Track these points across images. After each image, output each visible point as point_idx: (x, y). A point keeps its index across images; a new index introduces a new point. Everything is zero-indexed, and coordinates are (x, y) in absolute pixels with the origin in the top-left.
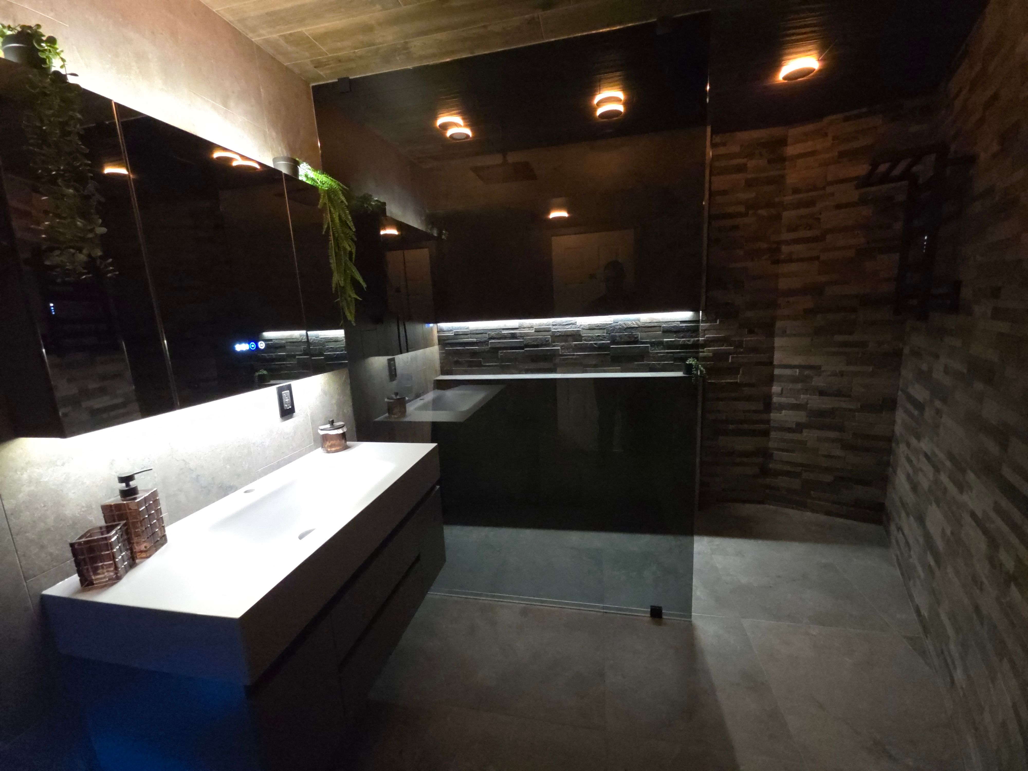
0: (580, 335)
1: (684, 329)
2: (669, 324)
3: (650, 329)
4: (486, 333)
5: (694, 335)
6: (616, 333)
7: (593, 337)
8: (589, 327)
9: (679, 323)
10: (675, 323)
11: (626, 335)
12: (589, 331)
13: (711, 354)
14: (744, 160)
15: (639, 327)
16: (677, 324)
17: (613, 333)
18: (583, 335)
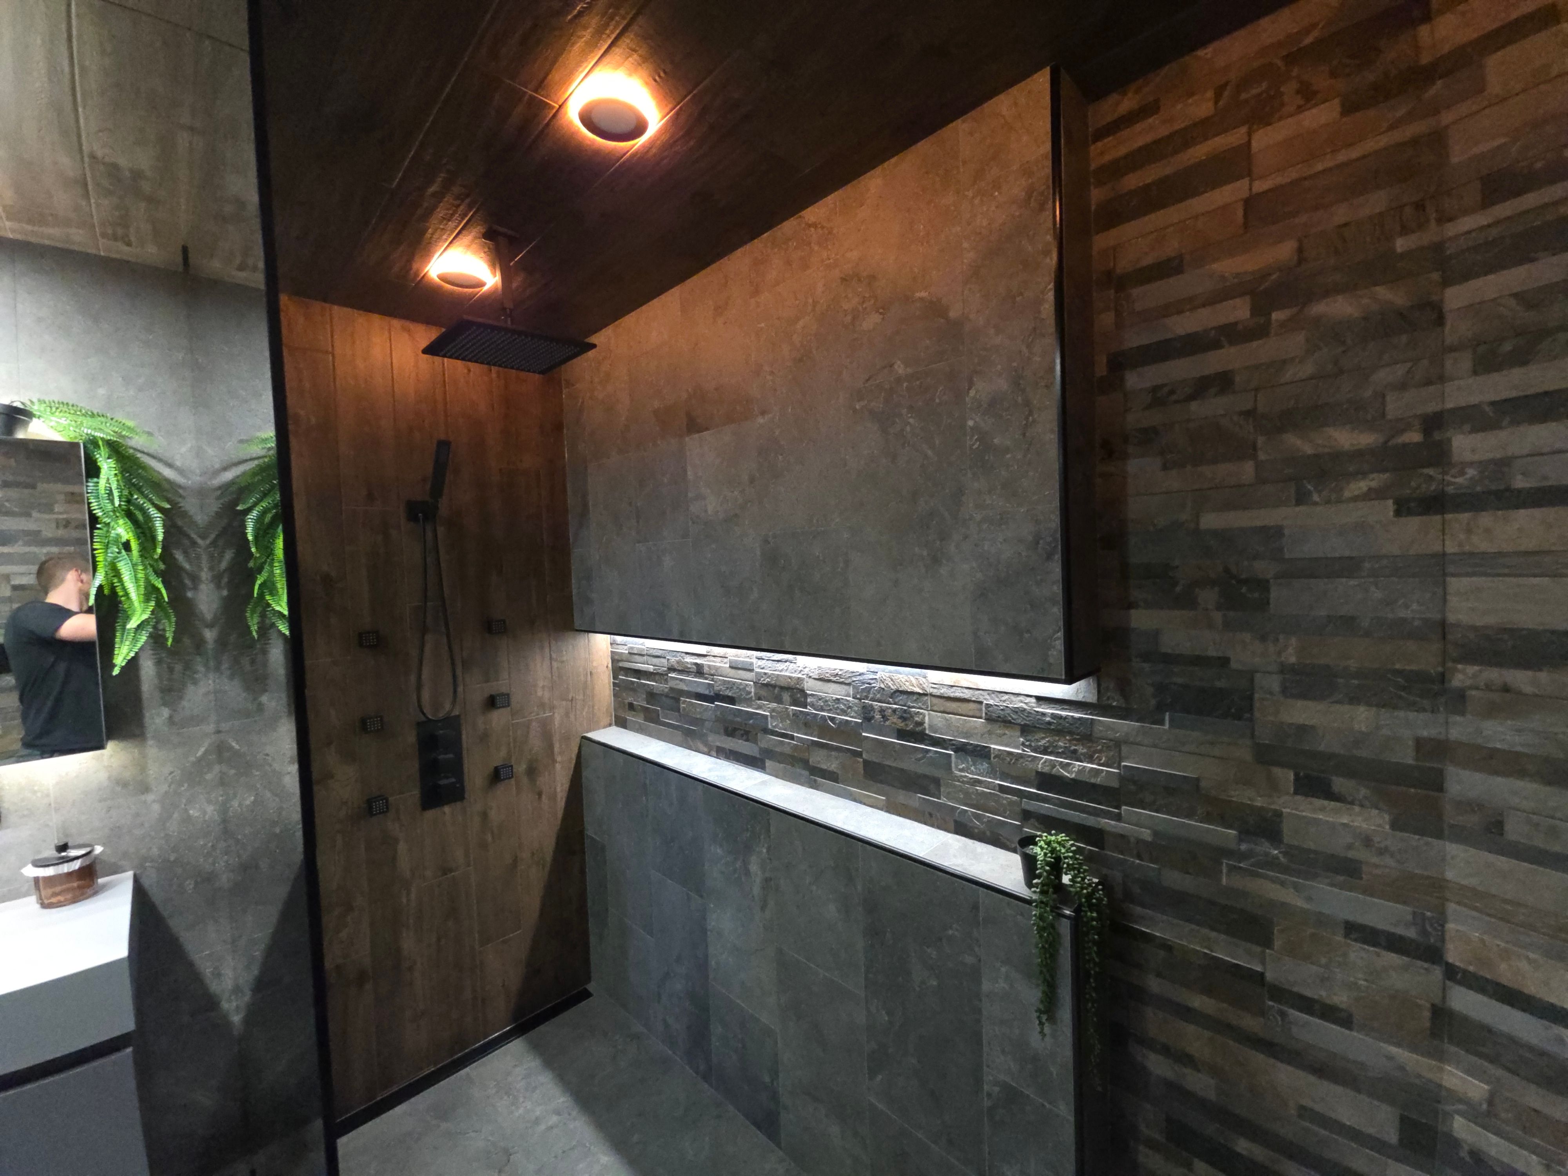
0: (802, 691)
1: (1049, 723)
2: (1004, 701)
3: (953, 706)
4: (665, 658)
5: (1081, 750)
6: (873, 700)
7: (826, 701)
8: (820, 674)
9: (1033, 700)
10: (1022, 702)
11: (894, 711)
12: (820, 683)
13: (1146, 834)
14: (1234, 138)
15: (925, 695)
16: (1026, 703)
17: (866, 698)
18: (808, 692)
